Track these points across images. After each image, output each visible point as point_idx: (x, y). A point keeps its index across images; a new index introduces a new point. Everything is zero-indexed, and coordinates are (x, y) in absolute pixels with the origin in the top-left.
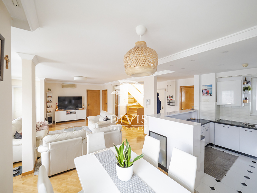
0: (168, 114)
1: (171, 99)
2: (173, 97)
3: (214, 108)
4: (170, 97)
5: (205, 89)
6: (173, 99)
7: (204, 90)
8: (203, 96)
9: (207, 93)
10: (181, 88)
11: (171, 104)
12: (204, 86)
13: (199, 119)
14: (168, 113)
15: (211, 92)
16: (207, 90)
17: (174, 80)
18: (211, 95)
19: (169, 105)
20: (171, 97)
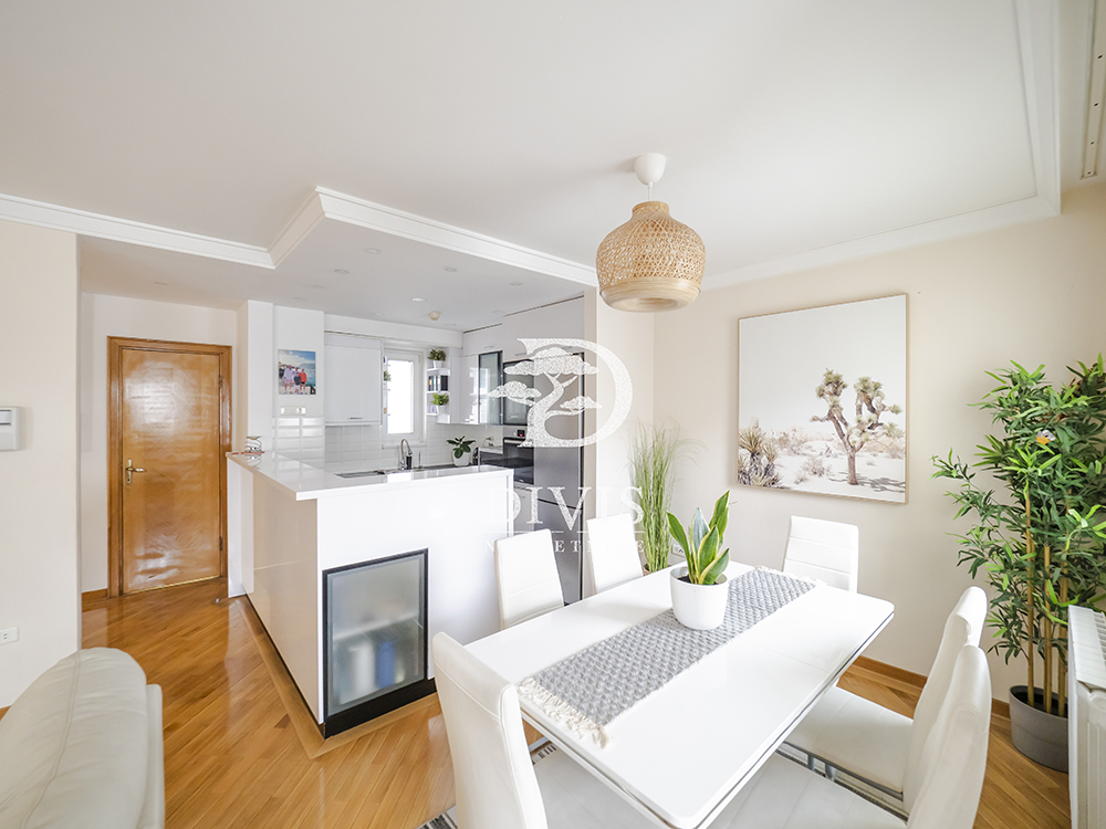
3: (323, 438)
5: (290, 367)
7: (287, 370)
8: (285, 393)
9: (300, 380)
10: (119, 347)
12: (287, 352)
16: (299, 371)
18: (313, 391)
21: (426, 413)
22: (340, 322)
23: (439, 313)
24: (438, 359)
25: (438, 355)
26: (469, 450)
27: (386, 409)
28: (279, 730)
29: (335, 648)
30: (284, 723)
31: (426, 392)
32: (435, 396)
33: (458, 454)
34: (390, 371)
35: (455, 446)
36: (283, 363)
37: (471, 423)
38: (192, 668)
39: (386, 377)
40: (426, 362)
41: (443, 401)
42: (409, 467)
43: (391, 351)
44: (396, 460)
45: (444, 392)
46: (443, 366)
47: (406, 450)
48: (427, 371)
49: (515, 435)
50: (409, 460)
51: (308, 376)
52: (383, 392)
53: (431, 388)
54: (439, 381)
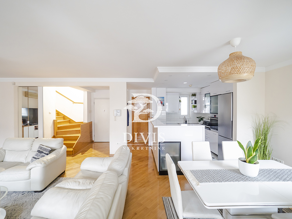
3: (166, 115)
21: (191, 110)
22: (169, 90)
23: (192, 85)
24: (194, 96)
25: (194, 95)
26: (202, 120)
27: (180, 109)
28: (152, 171)
29: (161, 158)
30: (153, 170)
31: (191, 104)
32: (193, 105)
33: (200, 121)
34: (182, 100)
35: (199, 119)
37: (203, 113)
38: (141, 156)
39: (180, 101)
40: (191, 97)
41: (195, 107)
42: (186, 123)
43: (181, 95)
44: (183, 121)
45: (195, 105)
46: (195, 98)
47: (185, 119)
48: (191, 99)
49: (213, 116)
50: (186, 121)
51: (163, 102)
52: (180, 105)
53: (192, 103)
54: (194, 102)
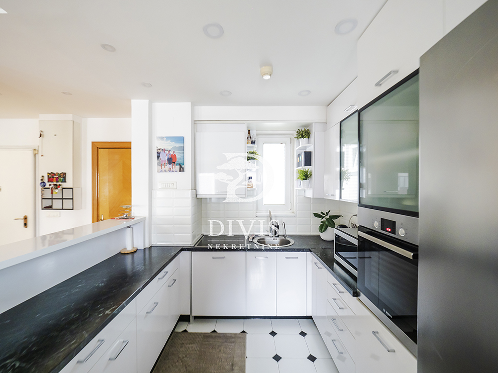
0: (47, 242)
1: (56, 187)
2: (65, 178)
3: (191, 208)
4: (51, 177)
5: (164, 150)
6: (64, 185)
7: (162, 153)
8: (161, 171)
9: (171, 160)
10: (97, 147)
11: (57, 204)
12: (162, 138)
13: (151, 247)
14: (44, 238)
15: (180, 159)
16: (171, 153)
17: (70, 117)
18: (182, 169)
19: (50, 207)
20: (56, 179)
21: (295, 188)
24: (304, 137)
25: (305, 133)
26: (334, 225)
31: (295, 168)
32: (300, 172)
33: (323, 227)
35: (321, 220)
36: (159, 147)
37: (334, 198)
40: (295, 143)
41: (306, 176)
45: (307, 168)
46: (307, 143)
48: (296, 150)
49: (377, 226)
51: (178, 157)
53: (299, 165)
54: (302, 157)
